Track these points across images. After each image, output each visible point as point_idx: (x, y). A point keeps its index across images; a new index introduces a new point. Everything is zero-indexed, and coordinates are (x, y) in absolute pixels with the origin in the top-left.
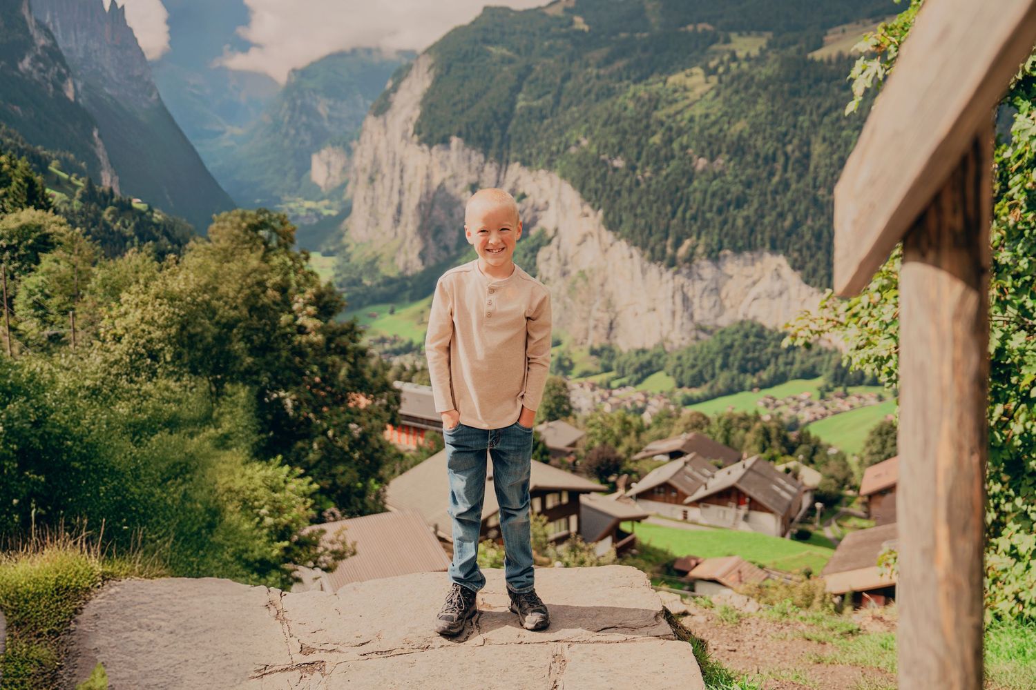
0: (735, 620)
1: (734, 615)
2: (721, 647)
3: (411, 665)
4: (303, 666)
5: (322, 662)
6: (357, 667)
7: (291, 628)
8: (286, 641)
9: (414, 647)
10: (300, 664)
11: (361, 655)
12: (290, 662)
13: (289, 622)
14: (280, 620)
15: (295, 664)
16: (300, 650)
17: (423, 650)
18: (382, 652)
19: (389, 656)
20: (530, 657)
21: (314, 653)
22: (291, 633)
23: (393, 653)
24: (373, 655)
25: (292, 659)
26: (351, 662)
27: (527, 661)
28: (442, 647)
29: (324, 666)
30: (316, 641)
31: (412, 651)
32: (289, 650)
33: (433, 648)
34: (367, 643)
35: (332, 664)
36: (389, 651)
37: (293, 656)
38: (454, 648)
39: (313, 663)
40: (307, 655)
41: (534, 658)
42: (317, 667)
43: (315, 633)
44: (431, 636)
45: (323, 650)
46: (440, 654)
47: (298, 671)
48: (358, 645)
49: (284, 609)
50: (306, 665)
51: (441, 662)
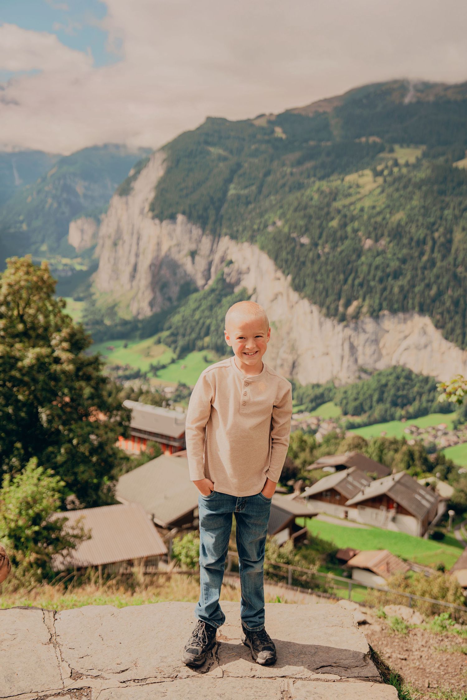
0: (405, 631)
1: (403, 626)
2: (394, 655)
3: (163, 694)
4: (73, 691)
5: (89, 688)
6: (118, 694)
7: (63, 652)
8: (58, 665)
9: (166, 676)
10: (70, 689)
11: (121, 682)
12: (62, 687)
13: (61, 646)
14: (53, 643)
15: (66, 689)
16: (70, 675)
17: (172, 680)
18: (139, 680)
19: (145, 683)
20: (262, 691)
21: (82, 678)
22: (63, 657)
23: (148, 682)
24: (132, 682)
25: (63, 683)
26: (113, 689)
27: (260, 696)
28: (188, 677)
29: (90, 691)
30: (84, 666)
31: (163, 680)
32: (61, 675)
33: (181, 678)
34: (127, 670)
35: (97, 690)
36: (145, 679)
37: (64, 681)
38: (199, 679)
39: (81, 689)
40: (76, 680)
41: (266, 694)
42: (85, 692)
43: (83, 657)
44: (179, 665)
45: (89, 675)
46: (187, 684)
47: (68, 695)
48: (118, 672)
49: (56, 633)
50: (75, 690)
51: (188, 693)
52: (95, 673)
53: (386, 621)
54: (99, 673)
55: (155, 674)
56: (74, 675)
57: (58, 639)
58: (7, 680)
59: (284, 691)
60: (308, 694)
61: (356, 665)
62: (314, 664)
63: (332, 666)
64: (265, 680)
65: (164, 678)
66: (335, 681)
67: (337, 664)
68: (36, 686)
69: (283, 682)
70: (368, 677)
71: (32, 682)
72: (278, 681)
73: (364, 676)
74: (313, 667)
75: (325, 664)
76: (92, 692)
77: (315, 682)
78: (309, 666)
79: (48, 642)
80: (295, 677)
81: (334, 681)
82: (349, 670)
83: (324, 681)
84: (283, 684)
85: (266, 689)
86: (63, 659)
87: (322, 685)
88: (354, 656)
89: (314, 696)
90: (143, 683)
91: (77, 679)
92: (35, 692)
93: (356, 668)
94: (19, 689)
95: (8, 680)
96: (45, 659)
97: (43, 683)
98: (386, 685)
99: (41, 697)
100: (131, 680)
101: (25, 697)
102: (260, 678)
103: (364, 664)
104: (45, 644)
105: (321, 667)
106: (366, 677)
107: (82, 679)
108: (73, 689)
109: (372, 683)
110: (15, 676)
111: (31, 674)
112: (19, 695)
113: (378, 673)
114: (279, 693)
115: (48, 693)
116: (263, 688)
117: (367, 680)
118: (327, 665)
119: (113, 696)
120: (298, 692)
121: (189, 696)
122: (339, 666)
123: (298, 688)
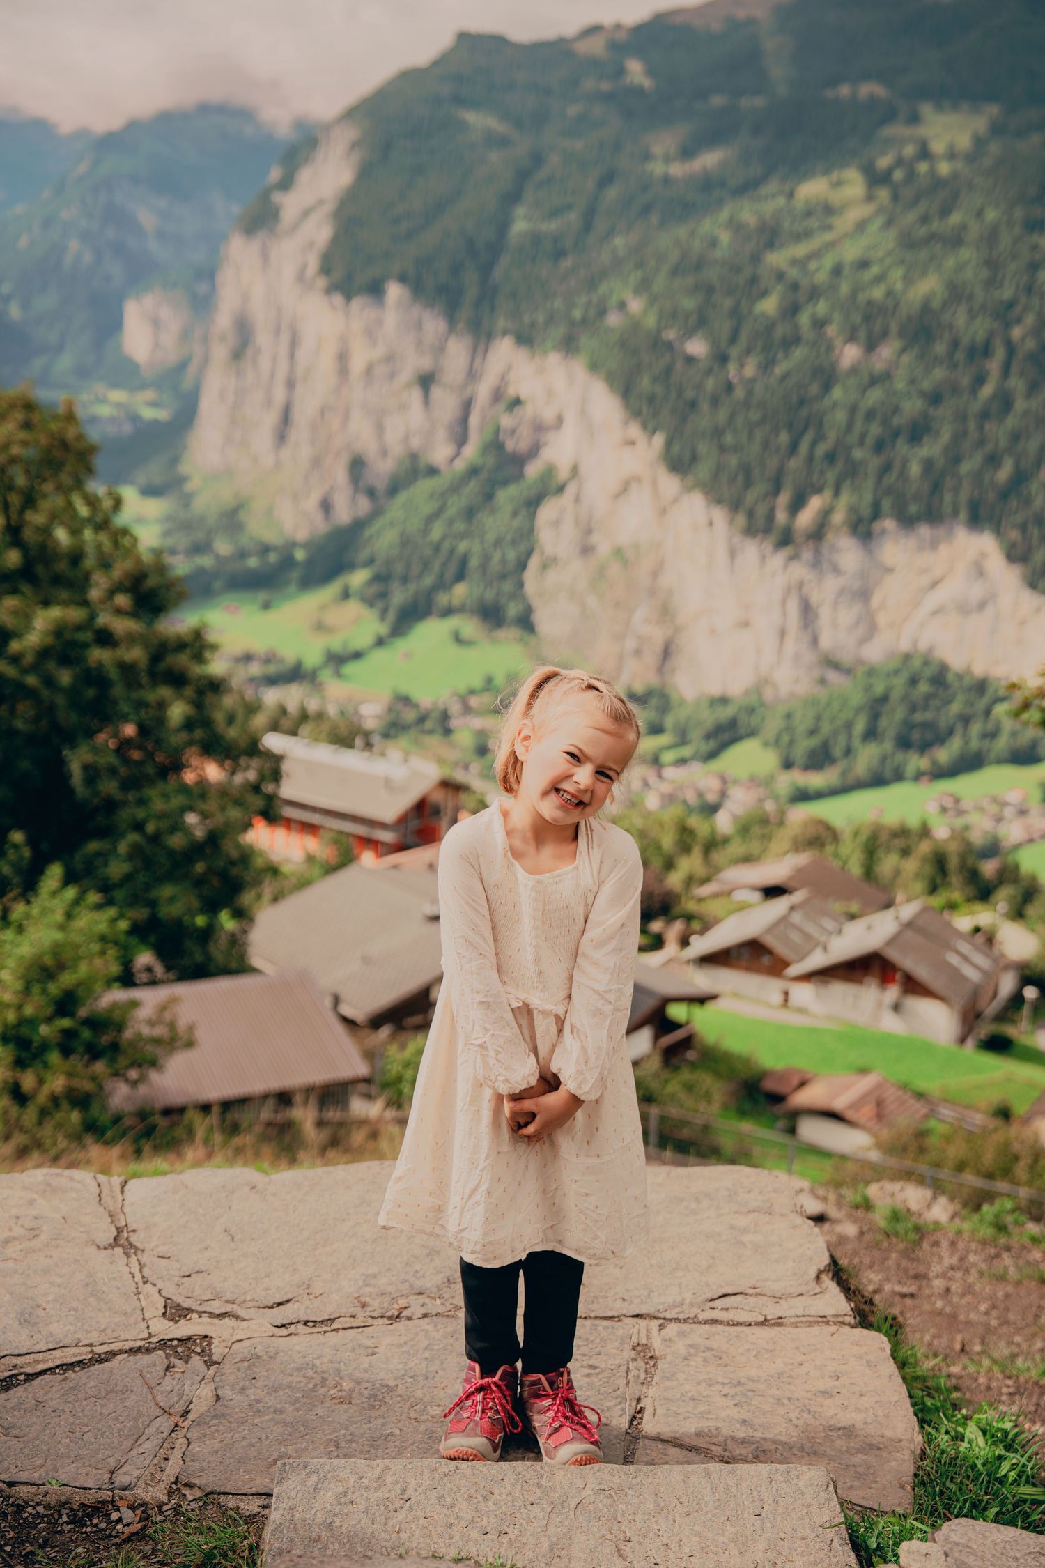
0: (913, 1236)
1: (909, 1225)
2: (888, 1287)
3: (370, 1351)
4: (169, 1343)
5: (206, 1336)
6: (269, 1350)
7: (145, 1265)
8: (135, 1291)
9: (375, 1314)
10: (163, 1340)
11: (277, 1327)
12: (145, 1335)
13: (139, 1252)
14: (122, 1246)
15: (154, 1340)
16: (163, 1311)
17: (390, 1322)
18: (315, 1322)
19: (328, 1329)
20: (590, 1346)
21: (188, 1317)
22: (145, 1275)
23: (335, 1326)
24: (300, 1326)
25: (148, 1327)
26: (258, 1340)
27: (584, 1355)
28: (425, 1316)
29: (209, 1344)
30: (192, 1292)
31: (370, 1321)
32: (142, 1310)
33: (409, 1318)
34: (288, 1301)
35: (224, 1341)
36: (329, 1320)
37: (150, 1323)
38: (448, 1320)
39: (189, 1339)
40: (177, 1322)
41: (598, 1350)
42: (196, 1346)
43: (189, 1276)
44: (405, 1292)
45: (205, 1312)
46: (423, 1330)
47: (160, 1352)
48: (270, 1304)
49: (129, 1225)
50: (175, 1343)
51: (426, 1349)
52: (217, 1307)
53: (871, 1216)
54: (228, 1308)
55: (352, 1310)
56: (175, 1312)
57: (133, 1239)
58: (22, 1321)
59: (638, 1344)
60: (692, 1351)
61: (798, 1292)
62: (706, 1291)
63: (746, 1294)
64: (598, 1322)
65: (373, 1318)
66: (753, 1323)
67: (758, 1290)
68: (88, 1332)
69: (637, 1326)
70: (825, 1317)
71: (80, 1324)
72: (626, 1324)
73: (816, 1314)
74: (703, 1296)
75: (730, 1292)
76: (212, 1347)
77: (707, 1327)
78: (694, 1294)
79: (110, 1245)
80: (661, 1315)
81: (750, 1325)
82: (782, 1302)
83: (728, 1324)
84: (635, 1330)
85: (598, 1341)
86: (145, 1280)
87: (724, 1332)
88: (794, 1274)
89: (703, 1355)
90: (325, 1328)
91: (177, 1319)
92: (86, 1346)
93: (798, 1298)
94: (51, 1339)
95: (26, 1321)
96: (106, 1280)
97: (103, 1327)
98: (865, 1332)
99: (100, 1355)
100: (298, 1322)
101: (64, 1354)
102: (585, 1318)
103: (818, 1290)
104: (105, 1248)
105: (720, 1297)
106: (821, 1317)
107: (190, 1319)
108: (172, 1340)
109: (833, 1328)
110: (41, 1312)
111: (76, 1310)
112: (49, 1350)
113: (849, 1309)
114: (627, 1348)
115: (114, 1347)
116: (592, 1338)
117: (823, 1322)
118: (736, 1292)
119: (259, 1354)
120: (670, 1347)
121: (427, 1354)
122: (760, 1294)
123: (670, 1340)
